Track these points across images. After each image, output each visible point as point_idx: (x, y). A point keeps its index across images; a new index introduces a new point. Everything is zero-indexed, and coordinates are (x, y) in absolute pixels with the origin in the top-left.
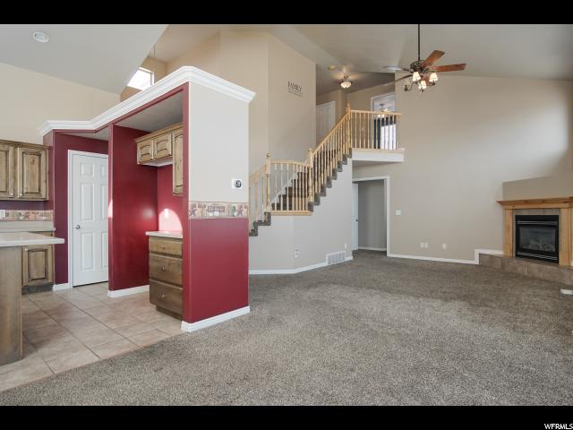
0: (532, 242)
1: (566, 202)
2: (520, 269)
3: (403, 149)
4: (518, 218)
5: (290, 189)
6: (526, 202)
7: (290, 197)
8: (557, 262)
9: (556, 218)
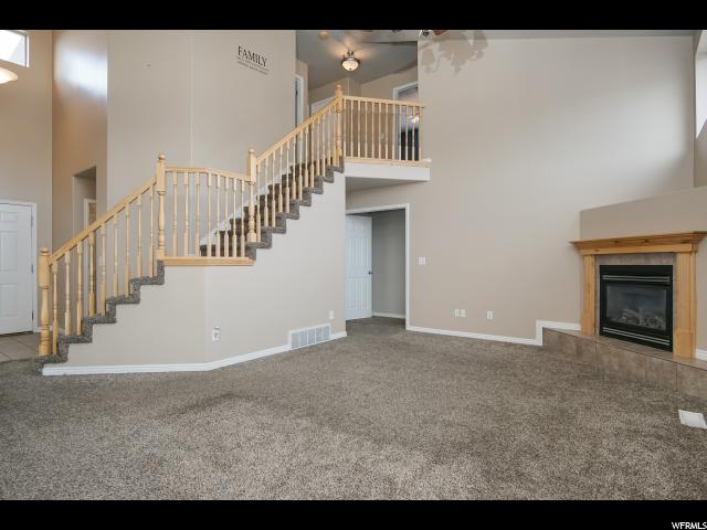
0: (628, 312)
1: (685, 242)
2: (606, 359)
3: (429, 160)
4: (604, 270)
5: (239, 221)
6: (617, 242)
7: (239, 234)
8: (670, 348)
9: (667, 271)
